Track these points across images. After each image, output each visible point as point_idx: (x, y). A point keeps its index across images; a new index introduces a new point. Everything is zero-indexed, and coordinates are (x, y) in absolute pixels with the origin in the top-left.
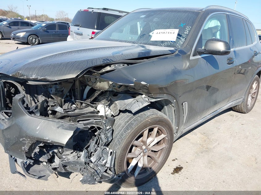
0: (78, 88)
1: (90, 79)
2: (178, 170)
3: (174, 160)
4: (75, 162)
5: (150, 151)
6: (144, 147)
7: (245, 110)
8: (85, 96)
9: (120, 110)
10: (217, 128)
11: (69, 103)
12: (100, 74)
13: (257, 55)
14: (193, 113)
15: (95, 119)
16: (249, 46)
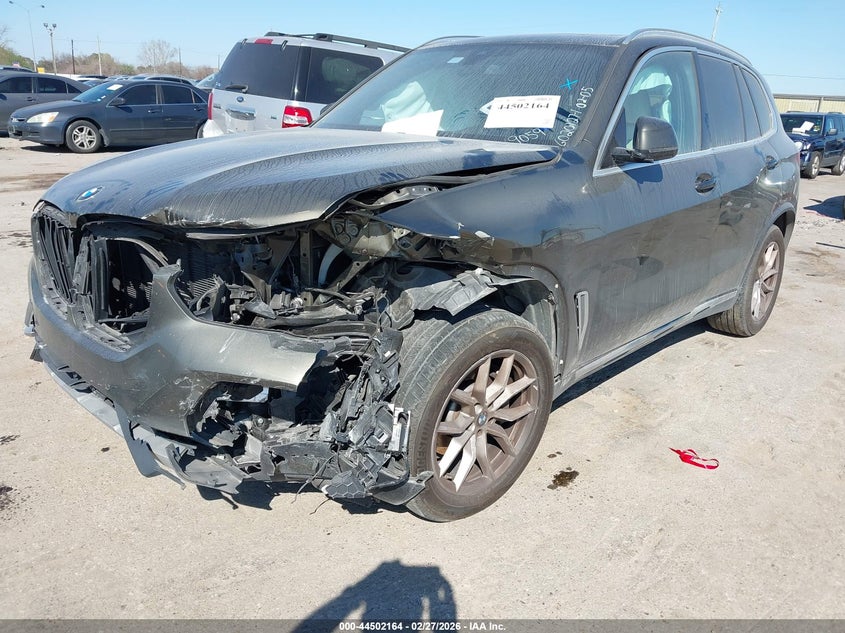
0: (308, 255)
1: (344, 229)
2: (564, 478)
3: (554, 456)
4: (305, 444)
5: (493, 421)
6: (478, 410)
7: (744, 327)
8: (322, 276)
9: (416, 311)
10: (666, 376)
11: (284, 293)
12: (373, 211)
13: (774, 168)
14: (603, 325)
15: (351, 337)
16: (751, 143)
